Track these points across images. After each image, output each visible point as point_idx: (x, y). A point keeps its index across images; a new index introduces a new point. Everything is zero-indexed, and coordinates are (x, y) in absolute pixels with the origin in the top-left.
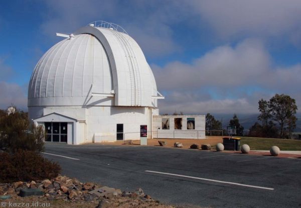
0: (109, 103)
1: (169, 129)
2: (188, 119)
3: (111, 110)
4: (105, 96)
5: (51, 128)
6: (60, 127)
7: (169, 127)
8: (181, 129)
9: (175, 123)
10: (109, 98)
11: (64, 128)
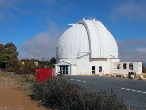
0: (88, 56)
1: (120, 69)
2: (129, 64)
3: (89, 60)
4: (86, 53)
5: (62, 68)
6: (66, 68)
7: (120, 68)
8: (126, 69)
9: (123, 66)
10: (88, 54)
11: (67, 68)
